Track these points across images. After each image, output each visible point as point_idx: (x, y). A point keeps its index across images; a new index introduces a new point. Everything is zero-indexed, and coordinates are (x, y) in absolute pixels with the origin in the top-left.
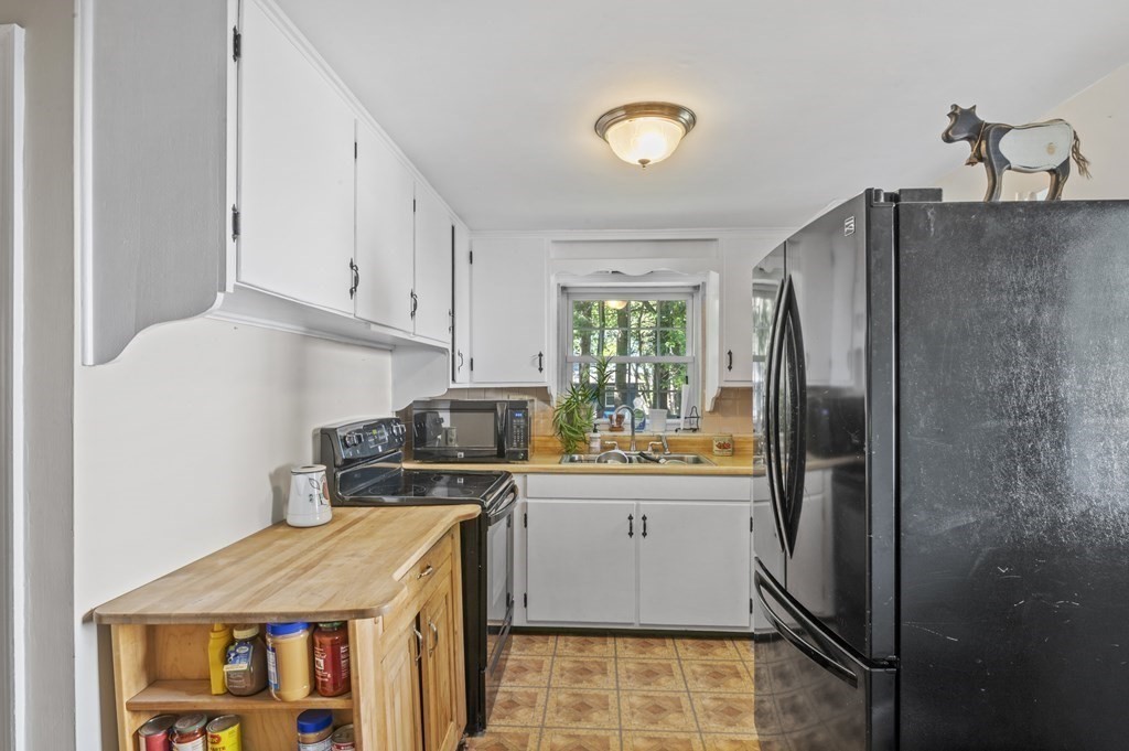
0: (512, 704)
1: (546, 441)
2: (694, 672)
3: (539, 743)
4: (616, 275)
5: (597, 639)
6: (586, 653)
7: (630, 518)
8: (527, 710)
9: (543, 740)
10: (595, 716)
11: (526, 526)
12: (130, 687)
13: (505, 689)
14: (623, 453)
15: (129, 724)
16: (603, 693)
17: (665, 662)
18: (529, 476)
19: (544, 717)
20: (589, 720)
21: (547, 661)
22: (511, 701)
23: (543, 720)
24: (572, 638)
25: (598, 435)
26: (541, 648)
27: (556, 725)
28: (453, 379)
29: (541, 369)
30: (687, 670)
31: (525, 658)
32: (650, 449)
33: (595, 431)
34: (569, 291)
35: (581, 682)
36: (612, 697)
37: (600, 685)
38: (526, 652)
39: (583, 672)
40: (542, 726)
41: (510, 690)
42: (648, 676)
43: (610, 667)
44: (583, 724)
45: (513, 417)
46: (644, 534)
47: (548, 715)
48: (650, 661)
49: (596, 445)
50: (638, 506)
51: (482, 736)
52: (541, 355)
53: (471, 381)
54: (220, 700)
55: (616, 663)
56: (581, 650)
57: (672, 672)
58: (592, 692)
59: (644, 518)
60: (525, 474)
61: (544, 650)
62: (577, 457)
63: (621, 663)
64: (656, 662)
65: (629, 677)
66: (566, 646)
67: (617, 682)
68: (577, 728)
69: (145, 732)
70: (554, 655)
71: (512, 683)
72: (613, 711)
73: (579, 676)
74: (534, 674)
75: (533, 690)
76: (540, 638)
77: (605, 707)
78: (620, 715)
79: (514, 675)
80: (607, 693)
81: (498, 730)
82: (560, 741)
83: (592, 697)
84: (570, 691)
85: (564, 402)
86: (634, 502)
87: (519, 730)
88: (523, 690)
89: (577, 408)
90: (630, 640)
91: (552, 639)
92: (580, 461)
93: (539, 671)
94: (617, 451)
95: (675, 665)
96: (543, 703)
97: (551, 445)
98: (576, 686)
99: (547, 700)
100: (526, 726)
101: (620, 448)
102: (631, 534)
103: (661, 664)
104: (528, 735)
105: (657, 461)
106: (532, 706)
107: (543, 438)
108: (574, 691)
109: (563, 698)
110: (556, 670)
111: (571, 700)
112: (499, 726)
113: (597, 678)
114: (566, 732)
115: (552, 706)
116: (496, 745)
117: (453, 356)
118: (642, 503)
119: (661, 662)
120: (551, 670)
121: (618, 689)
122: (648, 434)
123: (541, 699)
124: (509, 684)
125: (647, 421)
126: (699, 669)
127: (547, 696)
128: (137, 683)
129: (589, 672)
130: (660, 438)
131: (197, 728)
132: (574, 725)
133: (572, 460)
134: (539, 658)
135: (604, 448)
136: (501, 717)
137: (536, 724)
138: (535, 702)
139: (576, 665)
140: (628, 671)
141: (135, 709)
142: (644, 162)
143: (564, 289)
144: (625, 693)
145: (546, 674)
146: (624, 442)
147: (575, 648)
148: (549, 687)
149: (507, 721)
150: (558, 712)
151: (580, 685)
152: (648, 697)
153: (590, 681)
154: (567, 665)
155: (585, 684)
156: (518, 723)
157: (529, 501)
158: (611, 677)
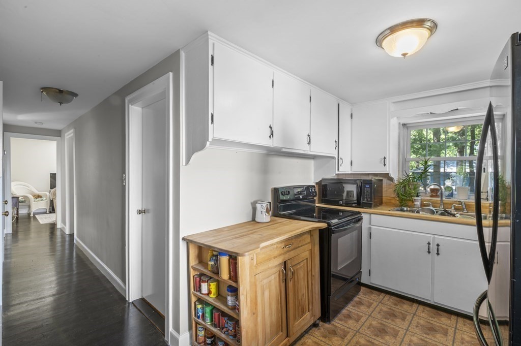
0: (349, 316)
1: (391, 200)
2: (462, 339)
3: (353, 338)
4: (432, 114)
5: (408, 302)
6: (398, 307)
7: (429, 244)
8: (354, 321)
9: (355, 337)
10: (387, 338)
11: (370, 238)
12: (193, 262)
13: (349, 309)
14: (433, 209)
15: (192, 273)
16: (397, 328)
17: (445, 327)
18: (372, 215)
19: (361, 328)
20: (382, 338)
21: (375, 304)
22: (349, 315)
23: (360, 329)
24: (393, 297)
25: (419, 198)
26: (375, 297)
27: (365, 333)
28: (338, 170)
29: (385, 165)
30: (458, 336)
31: (365, 299)
32: (453, 208)
33: (418, 196)
34: (408, 126)
35: (388, 319)
36: (402, 333)
37: (399, 325)
38: (367, 296)
39: (392, 315)
40: (358, 331)
41: (350, 310)
42: (429, 330)
43: (409, 318)
44: (379, 339)
45: (365, 187)
46: (438, 254)
47: (363, 327)
48: (436, 323)
49: (418, 203)
50: (434, 238)
51: (329, 324)
52: (385, 158)
53: (351, 170)
54: (209, 272)
55: (413, 317)
56: (396, 305)
57: (447, 333)
58: (391, 326)
59: (438, 245)
60: (371, 214)
61: (375, 298)
62: (405, 209)
63: (416, 318)
64: (438, 324)
65: (417, 327)
66: (389, 300)
67: (409, 326)
68: (375, 339)
69: (195, 276)
70: (381, 302)
71: (353, 308)
72: (399, 339)
73: (389, 316)
74: (366, 307)
75: (361, 314)
76: (377, 292)
77: (395, 335)
78: (401, 343)
79: (356, 305)
80: (400, 329)
81: (337, 325)
82: (362, 341)
83: (390, 328)
84: (380, 321)
85: (401, 181)
86: (432, 236)
87: (346, 329)
88: (356, 312)
89: (408, 184)
90: (428, 309)
91: (383, 295)
92: (407, 211)
93: (369, 307)
94: (431, 208)
95: (451, 331)
96: (363, 321)
97: (393, 201)
98: (384, 320)
99: (366, 320)
100: (350, 328)
101: (433, 207)
102: (429, 252)
103: (441, 327)
104: (349, 332)
105: (454, 215)
106: (357, 321)
107: (389, 198)
108: (382, 322)
109: (374, 323)
110: (378, 309)
111: (379, 325)
112: (338, 323)
113: (398, 320)
114: (368, 338)
115: (367, 324)
116: (333, 330)
117: (338, 160)
118: (436, 236)
119: (442, 326)
120: (375, 309)
121: (407, 330)
122: (455, 200)
123: (363, 320)
124: (351, 307)
125: (455, 193)
126: (467, 339)
127: (367, 319)
128: (195, 261)
129: (395, 316)
130: (460, 203)
131: (207, 279)
132: (374, 337)
133: (402, 210)
134: (372, 301)
135: (422, 205)
136: (341, 320)
137: (355, 329)
138: (360, 320)
139: (389, 310)
140: (418, 323)
141: (195, 269)
142: (404, 55)
143: (404, 125)
144: (411, 333)
145: (371, 309)
146: (436, 203)
147: (392, 303)
148: (370, 316)
149: (342, 323)
150: (369, 328)
151: (387, 321)
152: (424, 340)
153: (393, 320)
154: (385, 309)
155: (389, 321)
156: (347, 325)
157: (372, 227)
158: (406, 323)
